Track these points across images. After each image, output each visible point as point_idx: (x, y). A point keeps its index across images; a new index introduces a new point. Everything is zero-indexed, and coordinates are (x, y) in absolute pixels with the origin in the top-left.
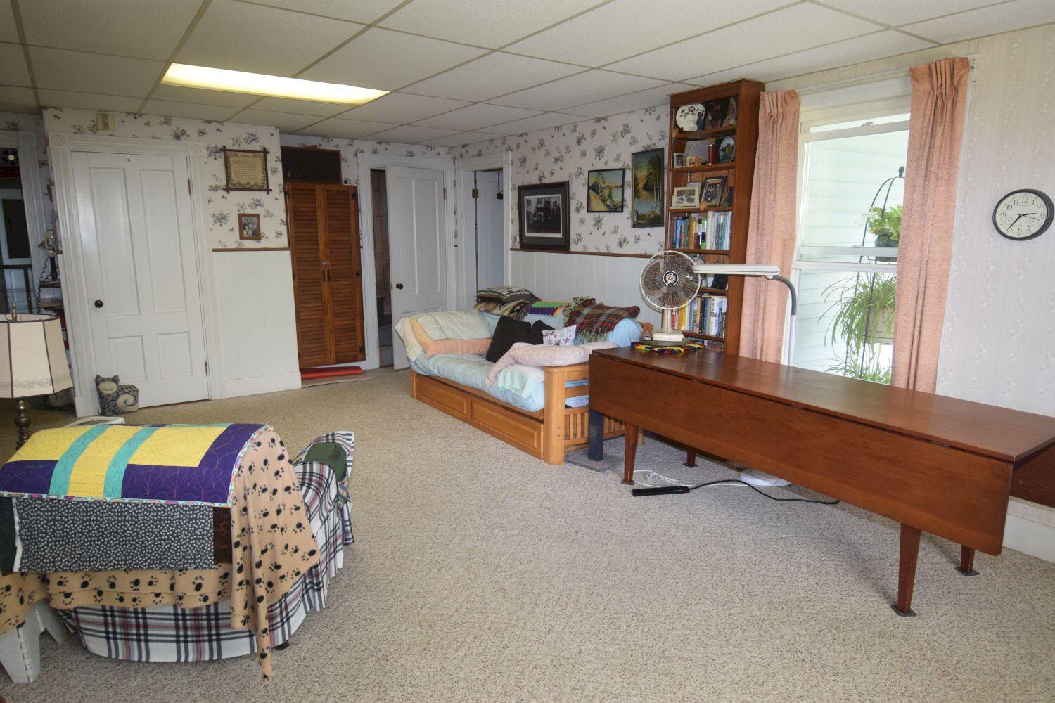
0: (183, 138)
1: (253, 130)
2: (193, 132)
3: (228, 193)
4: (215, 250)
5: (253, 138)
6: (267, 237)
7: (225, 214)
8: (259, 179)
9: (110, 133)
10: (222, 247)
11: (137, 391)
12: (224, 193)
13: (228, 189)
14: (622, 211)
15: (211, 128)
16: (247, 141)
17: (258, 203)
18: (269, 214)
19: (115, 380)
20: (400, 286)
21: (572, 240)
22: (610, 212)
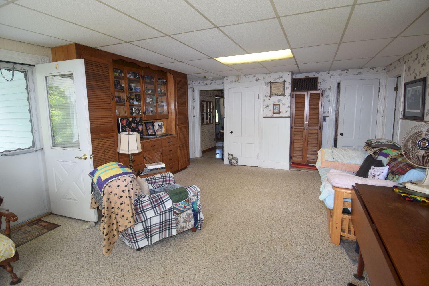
0: (259, 81)
1: (281, 74)
2: (261, 78)
3: (270, 97)
4: (264, 117)
5: (281, 77)
6: (282, 113)
7: (269, 105)
8: (281, 92)
9: (239, 82)
10: (266, 116)
11: (237, 159)
12: (269, 98)
13: (270, 96)
15: (267, 76)
16: (278, 79)
17: (280, 100)
18: (284, 104)
19: (232, 155)
20: (342, 134)
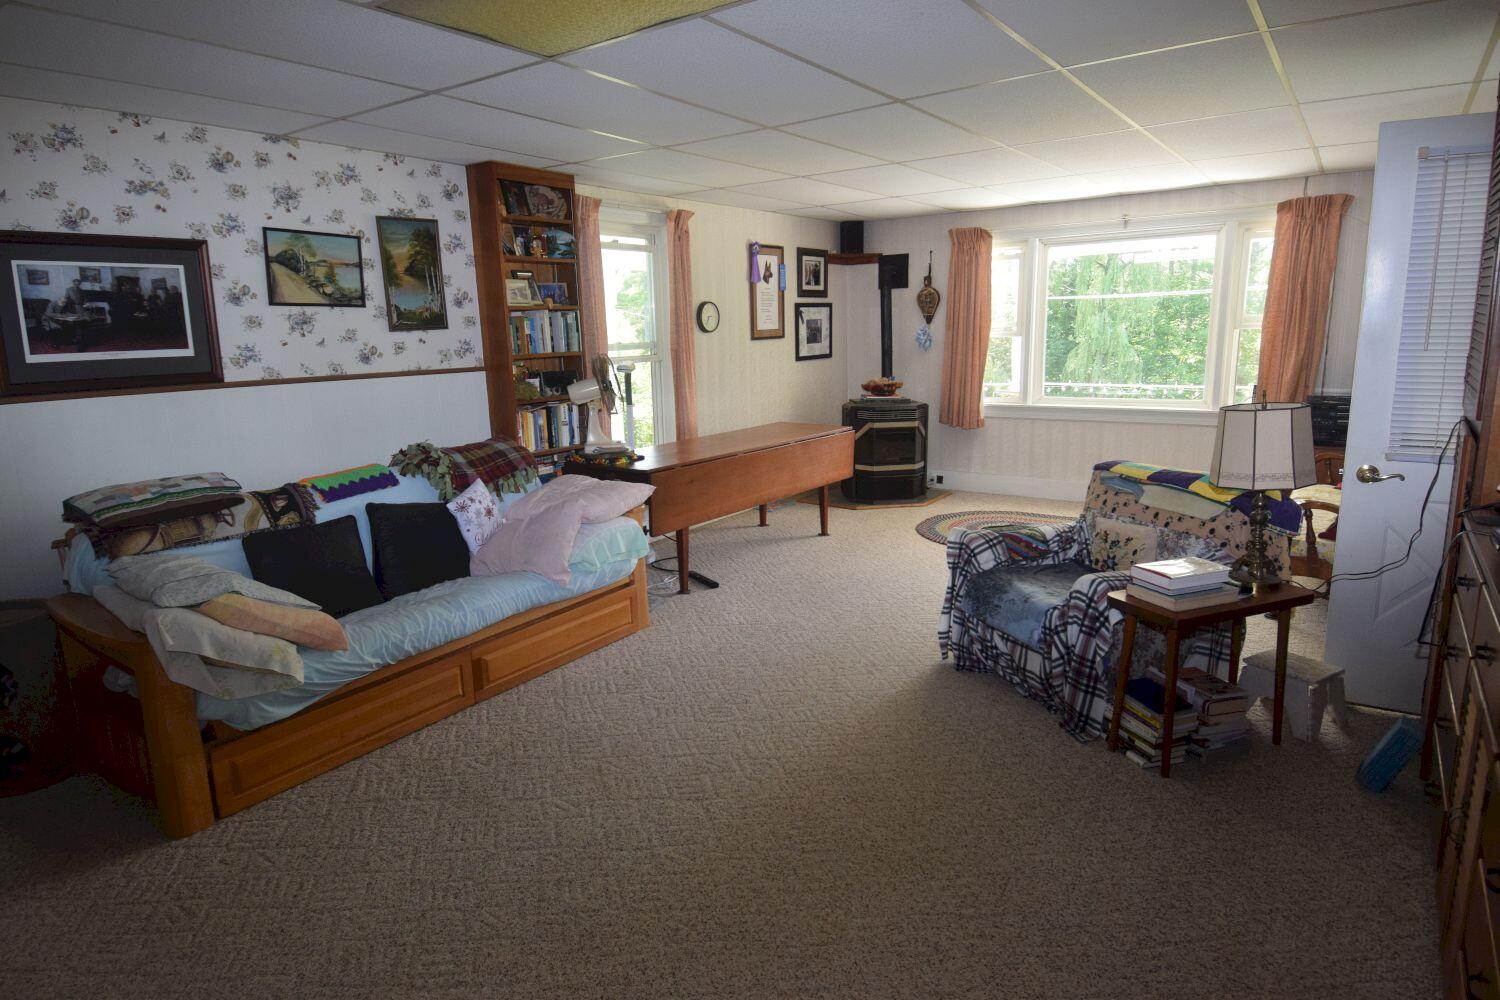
14: (363, 305)
21: (226, 360)
22: (332, 305)
